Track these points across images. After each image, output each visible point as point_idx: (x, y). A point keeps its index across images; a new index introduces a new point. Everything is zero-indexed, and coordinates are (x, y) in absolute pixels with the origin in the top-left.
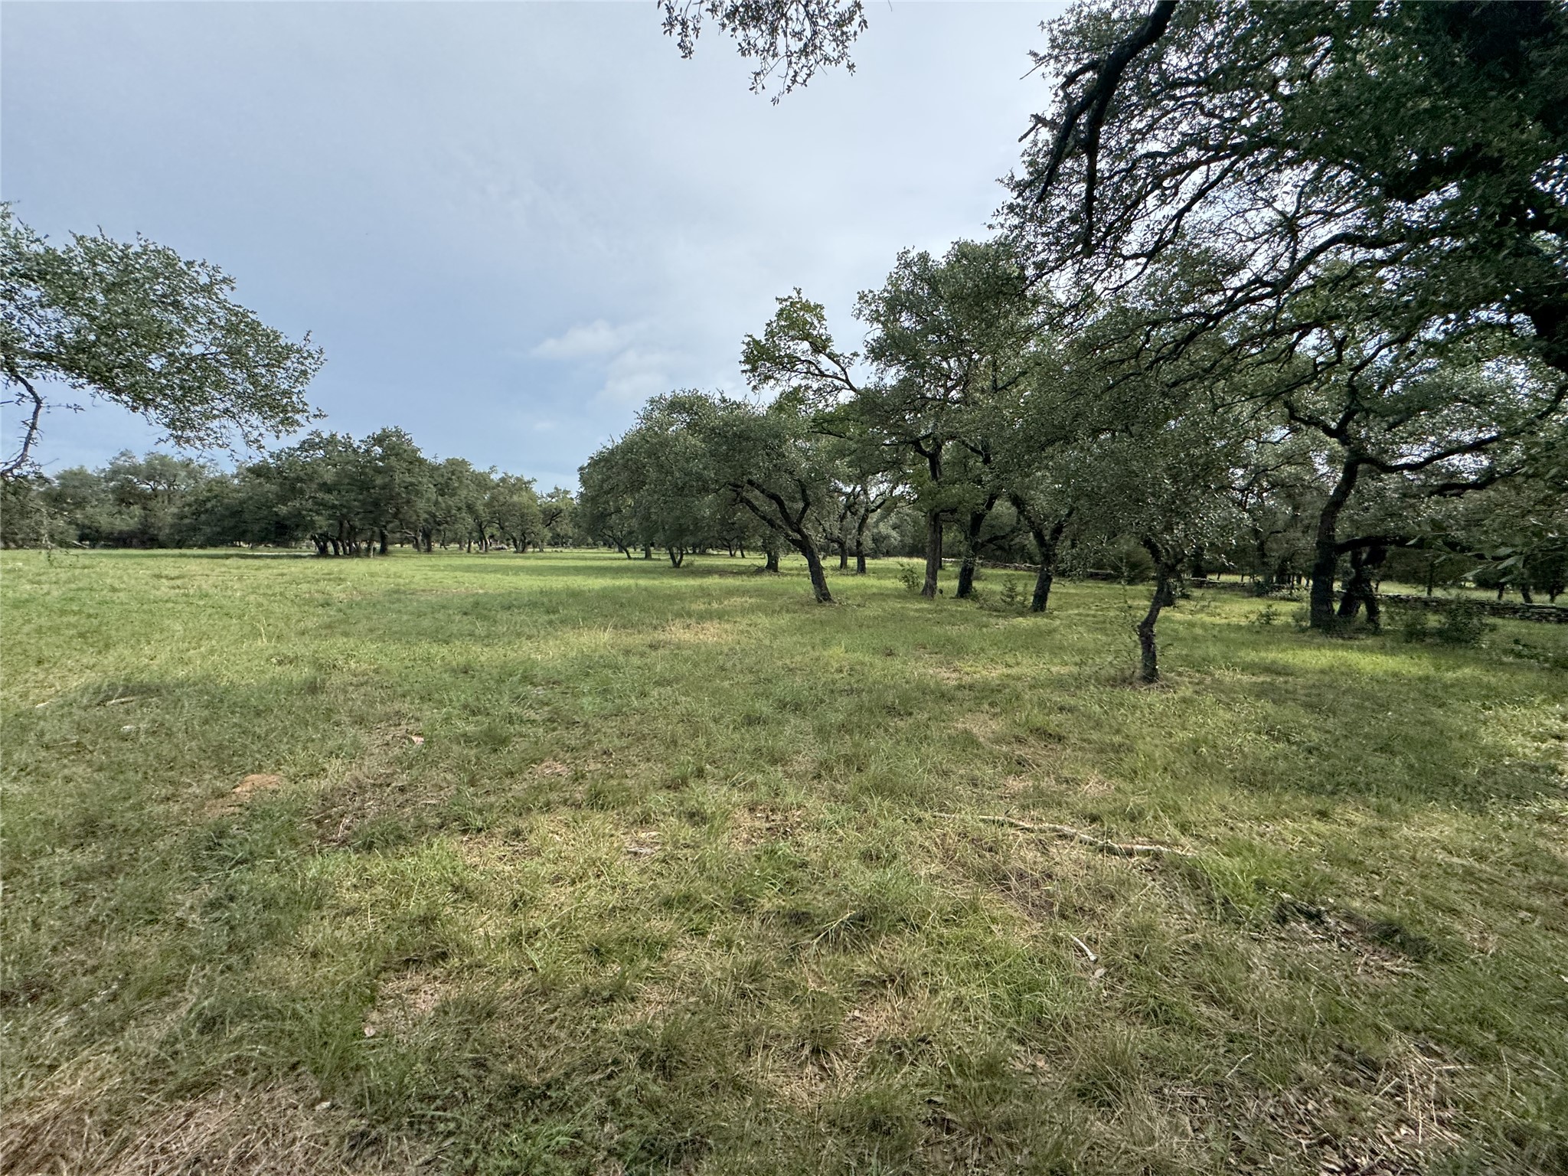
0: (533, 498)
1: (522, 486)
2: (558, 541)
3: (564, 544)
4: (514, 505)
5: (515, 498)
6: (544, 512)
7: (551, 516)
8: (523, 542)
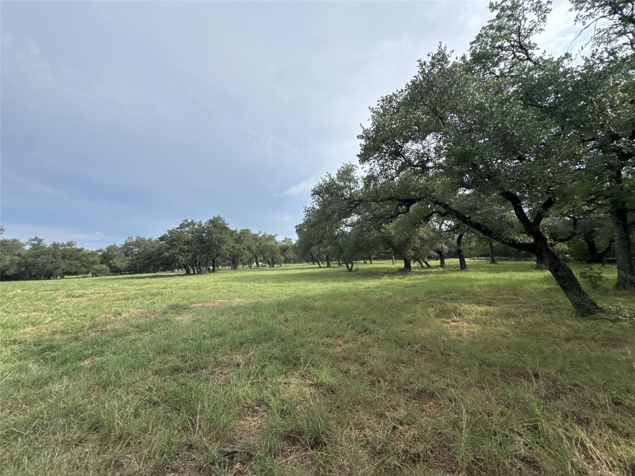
0: (276, 243)
1: (272, 238)
2: (287, 261)
3: (289, 262)
4: (268, 246)
5: (269, 243)
6: (281, 249)
7: (284, 250)
8: (272, 263)
